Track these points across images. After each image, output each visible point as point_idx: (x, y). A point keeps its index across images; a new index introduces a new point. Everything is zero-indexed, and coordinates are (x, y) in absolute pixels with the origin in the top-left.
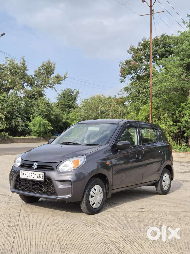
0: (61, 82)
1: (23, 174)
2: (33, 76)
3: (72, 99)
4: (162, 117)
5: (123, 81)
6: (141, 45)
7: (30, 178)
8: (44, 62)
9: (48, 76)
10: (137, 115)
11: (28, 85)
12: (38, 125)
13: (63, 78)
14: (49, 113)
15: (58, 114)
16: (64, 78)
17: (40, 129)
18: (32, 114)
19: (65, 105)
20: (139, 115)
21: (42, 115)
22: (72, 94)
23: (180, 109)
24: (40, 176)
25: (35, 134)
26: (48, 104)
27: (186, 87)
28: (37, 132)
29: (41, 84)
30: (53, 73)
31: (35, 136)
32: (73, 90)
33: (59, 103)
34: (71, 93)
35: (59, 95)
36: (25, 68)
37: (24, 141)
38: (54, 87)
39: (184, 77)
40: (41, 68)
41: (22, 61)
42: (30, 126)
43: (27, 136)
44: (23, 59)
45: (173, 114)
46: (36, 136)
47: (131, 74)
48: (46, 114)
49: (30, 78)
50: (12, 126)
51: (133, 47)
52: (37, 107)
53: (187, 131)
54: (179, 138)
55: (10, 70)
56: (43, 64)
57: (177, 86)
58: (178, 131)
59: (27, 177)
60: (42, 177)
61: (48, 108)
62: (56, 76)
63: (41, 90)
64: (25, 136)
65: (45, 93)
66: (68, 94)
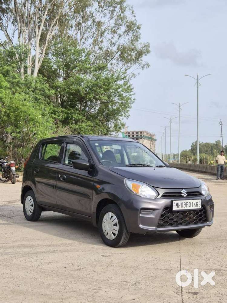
1: (177, 205)
7: (186, 208)
24: (197, 204)
59: (182, 207)
60: (200, 204)
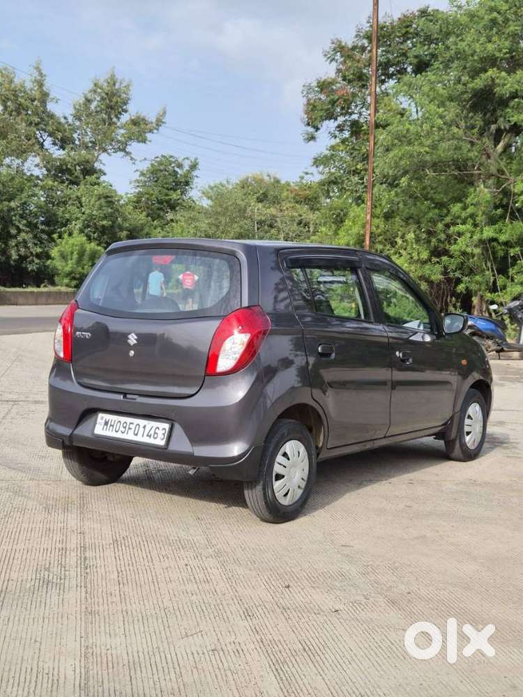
0: (149, 136)
2: (70, 119)
3: (178, 183)
4: (399, 241)
5: (312, 138)
6: (362, 34)
8: (98, 78)
9: (112, 119)
10: (336, 233)
11: (54, 144)
12: (75, 256)
13: (154, 125)
14: (110, 223)
15: (137, 227)
16: (157, 125)
17: (80, 269)
18: (65, 225)
19: (159, 203)
20: (342, 233)
21: (94, 230)
22: (177, 172)
23: (448, 219)
25: (66, 281)
26: (109, 199)
27: (466, 158)
28: (73, 275)
29: (91, 142)
30: (126, 111)
31: (67, 285)
32: (180, 160)
33: (140, 195)
34: (176, 169)
35: (142, 174)
36: (45, 96)
37: (36, 300)
38: (127, 150)
39: (461, 132)
40: (89, 96)
41: (36, 74)
42: (53, 259)
43: (45, 286)
44: (38, 69)
45: (430, 233)
46: (71, 287)
47: (336, 119)
48: (103, 226)
49: (60, 123)
50: (9, 257)
51: (340, 42)
52: (79, 205)
53: (466, 279)
54: (447, 297)
55: (4, 101)
56: (95, 85)
57: (442, 155)
58: (441, 277)
61: (110, 210)
62: (133, 118)
63: (92, 159)
64: (39, 287)
65: (102, 167)
66: (168, 171)
